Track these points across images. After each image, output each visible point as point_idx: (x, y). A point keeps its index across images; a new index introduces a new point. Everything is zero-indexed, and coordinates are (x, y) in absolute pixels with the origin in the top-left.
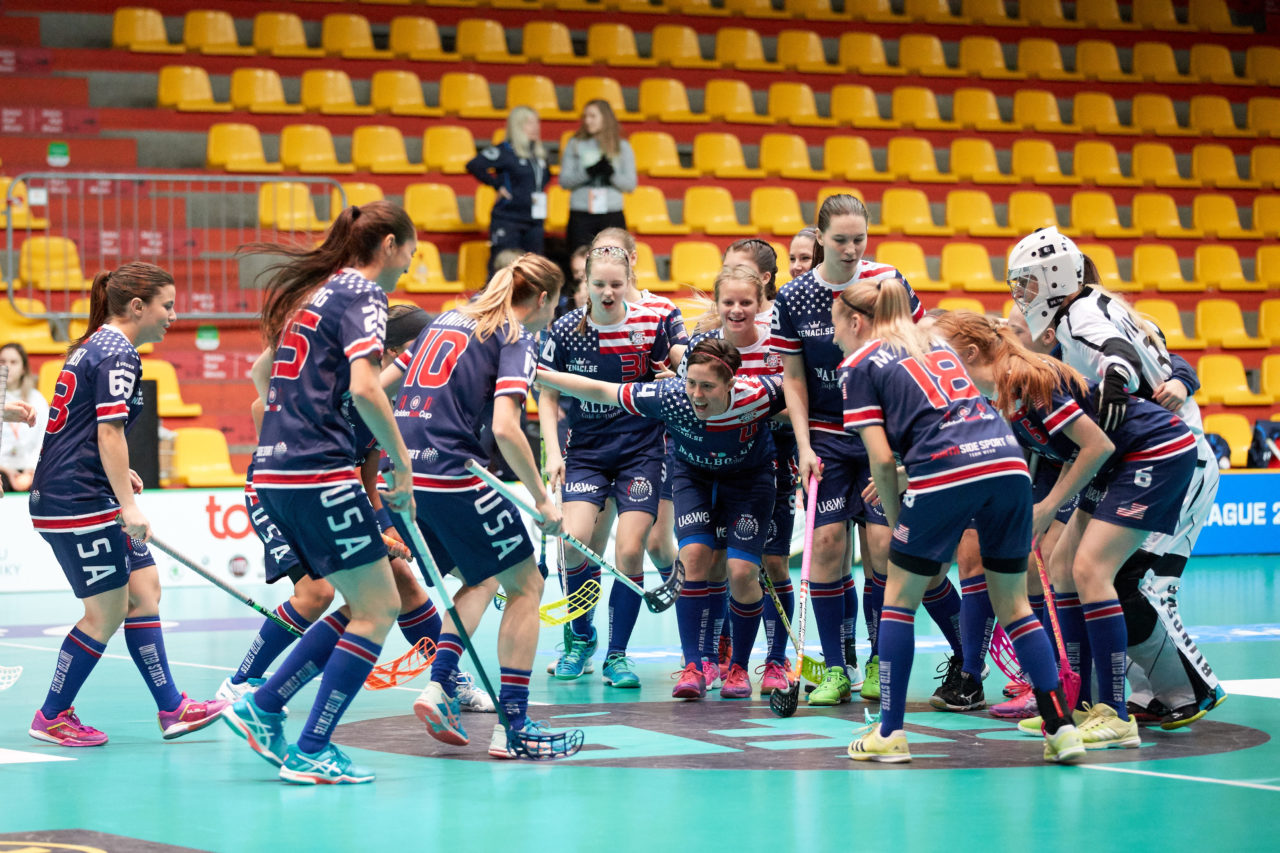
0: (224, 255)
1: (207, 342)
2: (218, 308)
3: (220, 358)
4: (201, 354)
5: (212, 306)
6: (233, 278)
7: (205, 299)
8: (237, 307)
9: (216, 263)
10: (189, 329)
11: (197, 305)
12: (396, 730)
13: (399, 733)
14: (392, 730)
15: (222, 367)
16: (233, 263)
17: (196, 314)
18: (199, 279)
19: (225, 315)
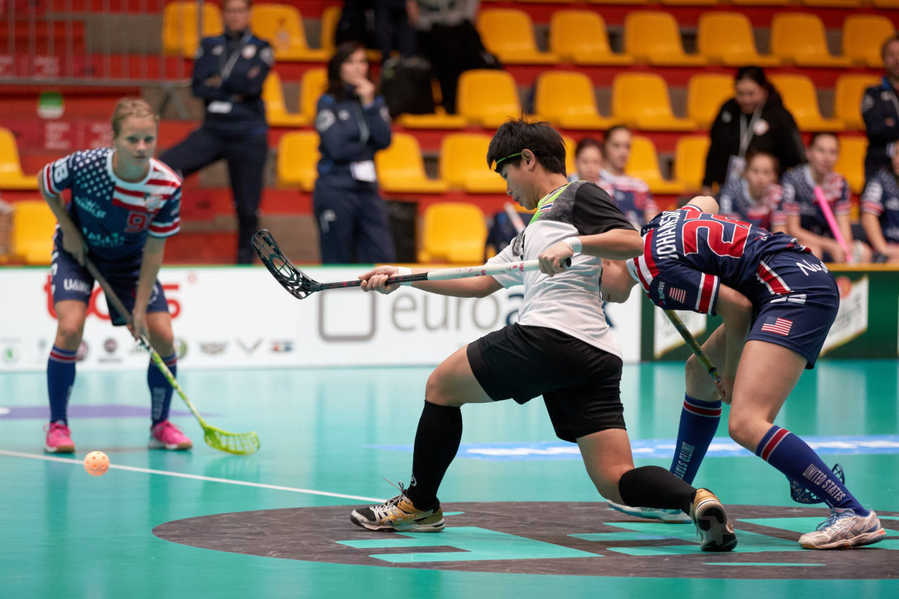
0: (69, 16)
1: (50, 110)
2: (62, 73)
3: (63, 127)
4: (43, 122)
5: (55, 70)
6: (78, 41)
7: (48, 63)
8: (81, 73)
9: (60, 25)
10: (33, 95)
11: (39, 69)
12: (234, 527)
13: (234, 530)
14: (229, 527)
15: (65, 136)
16: (79, 25)
17: (38, 79)
18: (41, 42)
19: (71, 81)
